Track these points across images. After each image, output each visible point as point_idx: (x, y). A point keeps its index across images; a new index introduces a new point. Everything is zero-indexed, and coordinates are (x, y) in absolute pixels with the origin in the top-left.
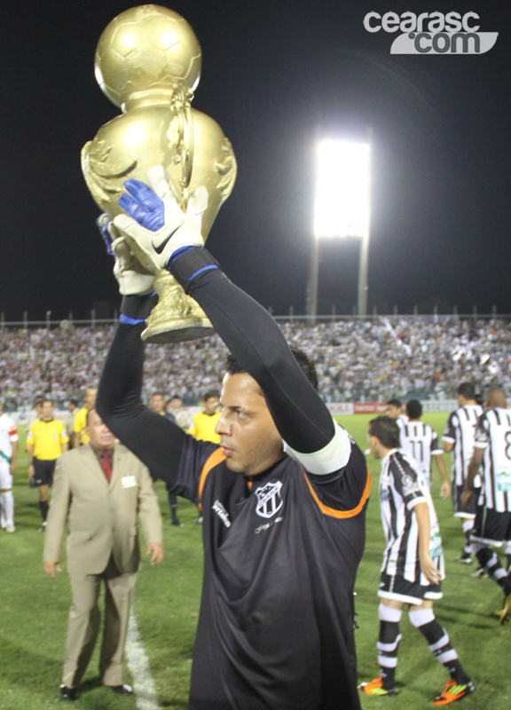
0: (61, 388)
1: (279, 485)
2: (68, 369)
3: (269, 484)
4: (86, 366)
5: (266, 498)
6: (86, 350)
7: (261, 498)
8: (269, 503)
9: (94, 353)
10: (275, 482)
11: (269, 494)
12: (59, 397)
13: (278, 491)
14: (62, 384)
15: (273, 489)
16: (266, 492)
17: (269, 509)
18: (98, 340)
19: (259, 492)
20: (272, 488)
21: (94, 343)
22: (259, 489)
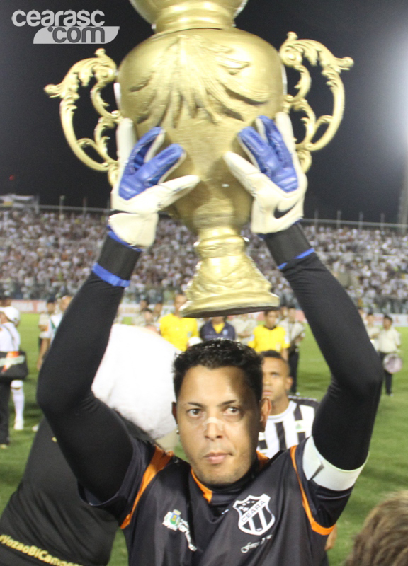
0: (141, 280)
1: (265, 500)
2: (150, 262)
3: (250, 497)
4: (167, 260)
5: (251, 513)
6: (169, 243)
7: (243, 513)
8: (256, 519)
9: (177, 247)
10: (259, 495)
11: (253, 508)
12: (137, 289)
13: (266, 505)
14: (141, 277)
15: (258, 503)
16: (249, 506)
17: (258, 524)
18: (183, 234)
19: (238, 506)
20: (256, 501)
21: (178, 236)
22: (237, 502)
